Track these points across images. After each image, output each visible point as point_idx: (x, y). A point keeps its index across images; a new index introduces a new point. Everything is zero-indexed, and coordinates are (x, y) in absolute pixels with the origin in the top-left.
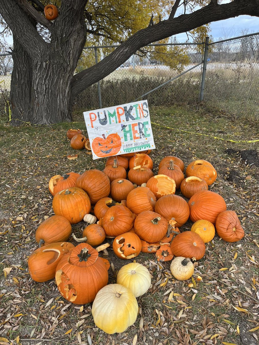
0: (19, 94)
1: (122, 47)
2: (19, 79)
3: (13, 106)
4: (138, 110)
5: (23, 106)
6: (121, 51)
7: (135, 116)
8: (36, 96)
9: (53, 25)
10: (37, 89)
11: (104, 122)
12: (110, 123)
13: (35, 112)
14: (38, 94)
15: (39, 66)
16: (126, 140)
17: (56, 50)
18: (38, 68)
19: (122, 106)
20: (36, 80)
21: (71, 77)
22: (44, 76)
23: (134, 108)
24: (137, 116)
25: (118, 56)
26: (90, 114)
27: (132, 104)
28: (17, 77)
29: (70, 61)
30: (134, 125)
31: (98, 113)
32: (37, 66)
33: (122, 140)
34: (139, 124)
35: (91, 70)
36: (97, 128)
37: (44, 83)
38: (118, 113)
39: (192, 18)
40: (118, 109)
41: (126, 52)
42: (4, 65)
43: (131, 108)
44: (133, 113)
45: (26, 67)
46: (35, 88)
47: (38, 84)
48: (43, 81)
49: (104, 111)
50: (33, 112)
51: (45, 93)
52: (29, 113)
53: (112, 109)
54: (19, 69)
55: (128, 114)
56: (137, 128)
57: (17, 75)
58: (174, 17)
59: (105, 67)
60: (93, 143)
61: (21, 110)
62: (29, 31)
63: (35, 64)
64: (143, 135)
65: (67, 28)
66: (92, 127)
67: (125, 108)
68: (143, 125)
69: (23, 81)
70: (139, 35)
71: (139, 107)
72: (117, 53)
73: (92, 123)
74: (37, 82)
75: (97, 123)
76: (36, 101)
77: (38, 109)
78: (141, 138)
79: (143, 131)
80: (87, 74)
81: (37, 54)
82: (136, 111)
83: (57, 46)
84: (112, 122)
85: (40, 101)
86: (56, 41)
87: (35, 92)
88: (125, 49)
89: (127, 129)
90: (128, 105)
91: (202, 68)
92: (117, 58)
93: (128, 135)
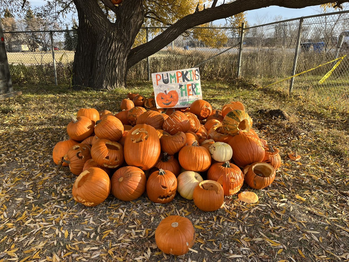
0: (82, 64)
1: (172, 28)
2: (82, 52)
3: (75, 74)
4: (192, 74)
5: (84, 74)
6: (171, 31)
7: (189, 79)
8: (99, 66)
9: (117, 9)
10: (100, 59)
11: (166, 82)
12: (171, 82)
13: (96, 79)
14: (100, 64)
15: (103, 41)
16: (182, 96)
17: (119, 29)
18: (102, 42)
19: (181, 71)
20: (100, 52)
21: (129, 51)
22: (107, 49)
23: (189, 73)
24: (191, 78)
25: (168, 35)
26: (157, 75)
27: (188, 70)
28: (81, 50)
29: (129, 38)
30: (188, 85)
31: (163, 75)
32: (101, 41)
33: (180, 96)
34: (192, 84)
35: (144, 46)
36: (161, 86)
37: (107, 55)
38: (177, 75)
39: (231, 7)
40: (177, 72)
41: (175, 32)
42: (45, 41)
43: (187, 72)
44: (188, 76)
45: (89, 42)
46: (98, 59)
47: (101, 55)
48: (106, 53)
49: (167, 74)
50: (94, 80)
51: (107, 63)
52: (90, 80)
53: (173, 73)
54: (83, 43)
55: (184, 76)
56: (190, 87)
57: (81, 48)
58: (216, 6)
59: (156, 44)
60: (157, 97)
61: (83, 77)
62: (98, 12)
63: (100, 39)
64: (195, 93)
65: (129, 12)
66: (157, 85)
67: (183, 72)
68: (195, 85)
69: (86, 53)
70: (186, 20)
71: (193, 72)
72: (167, 33)
73: (157, 81)
74: (100, 54)
75: (161, 82)
76: (98, 70)
77: (99, 76)
78: (193, 95)
79: (195, 90)
80: (141, 50)
81: (103, 31)
82: (191, 75)
83: (119, 25)
84: (172, 82)
85: (102, 70)
86: (120, 22)
87: (98, 62)
88: (174, 30)
89: (183, 88)
90: (185, 71)
91: (238, 48)
92: (167, 37)
93: (184, 92)
